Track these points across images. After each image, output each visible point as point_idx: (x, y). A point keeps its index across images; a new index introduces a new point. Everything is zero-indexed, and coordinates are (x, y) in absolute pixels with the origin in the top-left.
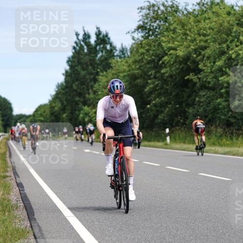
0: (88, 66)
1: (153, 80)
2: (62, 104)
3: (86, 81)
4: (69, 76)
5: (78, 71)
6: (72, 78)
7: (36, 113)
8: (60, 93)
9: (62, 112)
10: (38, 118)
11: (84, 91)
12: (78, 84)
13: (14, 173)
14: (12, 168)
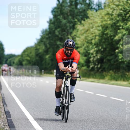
0: (68, 16)
1: (122, 30)
2: (46, 46)
3: (66, 28)
4: (53, 23)
5: (60, 20)
6: (55, 25)
7: (23, 53)
8: (45, 37)
9: (45, 53)
10: (26, 58)
11: (64, 37)
12: (60, 30)
13: (3, 103)
14: (1, 98)
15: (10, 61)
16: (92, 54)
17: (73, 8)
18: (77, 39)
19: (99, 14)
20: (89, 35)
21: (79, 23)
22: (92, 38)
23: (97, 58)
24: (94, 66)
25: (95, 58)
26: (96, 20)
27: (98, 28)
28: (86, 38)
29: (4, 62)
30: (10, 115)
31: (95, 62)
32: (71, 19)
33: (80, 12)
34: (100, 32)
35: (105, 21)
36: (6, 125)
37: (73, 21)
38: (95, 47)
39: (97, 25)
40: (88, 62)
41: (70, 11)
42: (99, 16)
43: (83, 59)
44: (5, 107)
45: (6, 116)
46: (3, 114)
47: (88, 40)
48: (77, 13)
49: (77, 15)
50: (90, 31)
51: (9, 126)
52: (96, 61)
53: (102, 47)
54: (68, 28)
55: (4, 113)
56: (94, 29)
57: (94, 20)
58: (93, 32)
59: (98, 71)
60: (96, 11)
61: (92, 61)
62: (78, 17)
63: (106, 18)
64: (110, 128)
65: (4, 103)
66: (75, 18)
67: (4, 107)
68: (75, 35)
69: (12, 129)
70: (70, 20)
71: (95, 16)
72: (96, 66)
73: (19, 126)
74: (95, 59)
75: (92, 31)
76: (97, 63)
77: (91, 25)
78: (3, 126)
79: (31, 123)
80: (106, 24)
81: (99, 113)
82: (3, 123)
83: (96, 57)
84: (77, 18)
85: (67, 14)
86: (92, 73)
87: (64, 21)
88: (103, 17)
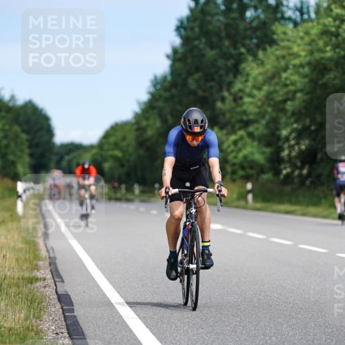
2: (164, 121)
4: (180, 60)
5: (199, 50)
6: (186, 65)
10: (110, 153)
11: (211, 94)
12: (200, 78)
13: (52, 273)
14: (48, 260)
15: (70, 161)
16: (287, 139)
17: (234, 19)
18: (247, 100)
19: (301, 34)
20: (278, 88)
21: (250, 58)
22: (285, 97)
23: (299, 149)
24: (293, 172)
25: (294, 149)
26: (295, 49)
27: (301, 70)
28: (269, 97)
29: (52, 165)
30: (73, 306)
31: (293, 160)
32: (228, 47)
33: (252, 28)
34: (306, 80)
36: (62, 333)
37: (234, 52)
38: (292, 120)
39: (297, 62)
40: (276, 161)
41: (227, 26)
42: (302, 38)
43: (263, 153)
44: (57, 283)
45: (62, 308)
46: (53, 302)
47: (275, 103)
48: (246, 30)
49: (245, 38)
50: (280, 77)
51: (68, 333)
52: (297, 157)
54: (222, 72)
55: (57, 300)
56: (289, 72)
57: (289, 48)
58: (288, 82)
59: (302, 183)
60: (296, 24)
61: (286, 159)
62: (247, 42)
63: (321, 43)
64: (338, 336)
65: (54, 273)
66: (239, 45)
67: (56, 285)
68: (241, 90)
69: (77, 342)
70: (225, 50)
71: (293, 39)
72: (297, 173)
73: (96, 335)
74: (294, 154)
75: (286, 79)
76: (299, 164)
77: (283, 63)
78: (54, 335)
79: (127, 326)
80: (322, 59)
81: (307, 296)
82: (53, 328)
83: (296, 148)
84: (244, 45)
85: (218, 34)
86: (288, 188)
88: (313, 41)
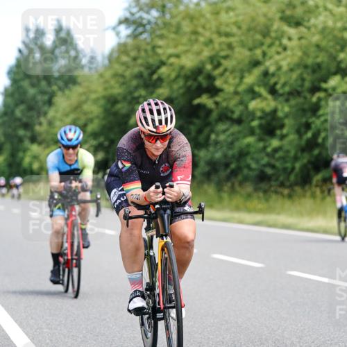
3: (36, 104)
35: (112, 87)
53: (107, 138)
87: (32, 91)
